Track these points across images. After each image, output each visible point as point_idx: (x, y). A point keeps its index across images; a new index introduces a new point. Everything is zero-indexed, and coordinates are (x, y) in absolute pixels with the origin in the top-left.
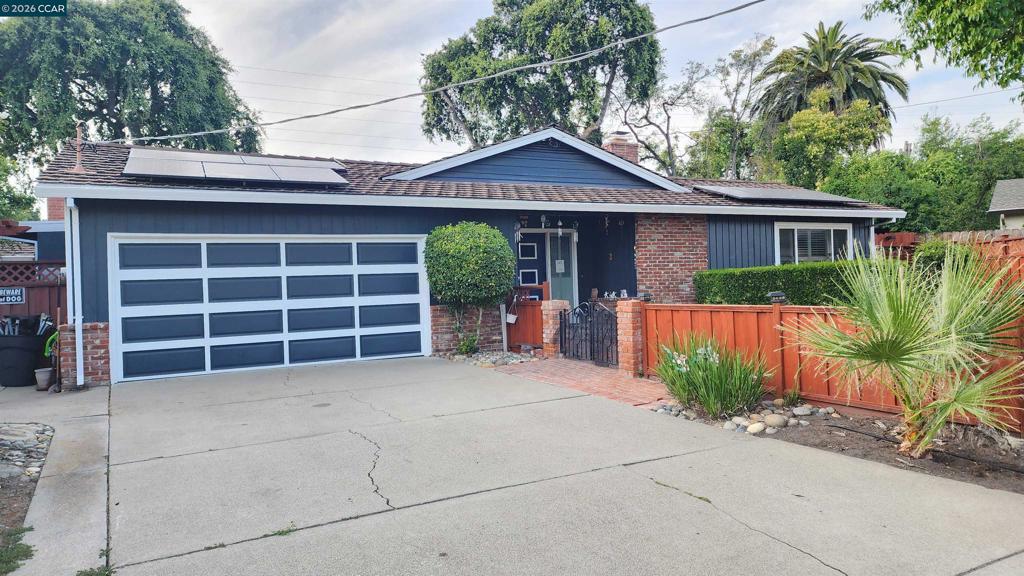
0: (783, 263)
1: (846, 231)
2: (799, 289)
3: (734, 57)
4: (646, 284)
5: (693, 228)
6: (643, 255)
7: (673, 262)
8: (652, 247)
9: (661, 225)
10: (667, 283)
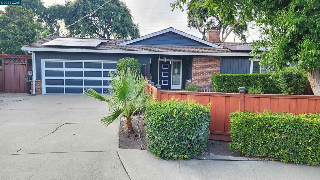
0: (254, 72)
4: (194, 78)
5: (215, 60)
6: (194, 69)
7: (206, 71)
8: (198, 66)
9: (202, 59)
10: (203, 78)
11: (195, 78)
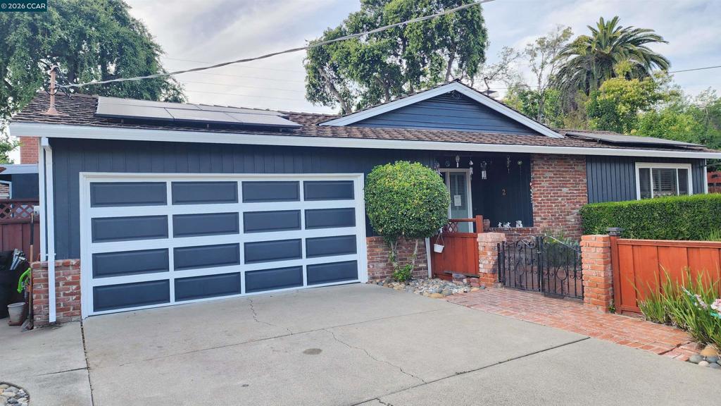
0: (642, 197)
1: (686, 170)
2: (671, 220)
3: (539, 43)
4: (540, 216)
5: (576, 167)
6: (538, 190)
7: (561, 196)
8: (545, 184)
9: (551, 165)
10: (557, 215)
11: (542, 215)
